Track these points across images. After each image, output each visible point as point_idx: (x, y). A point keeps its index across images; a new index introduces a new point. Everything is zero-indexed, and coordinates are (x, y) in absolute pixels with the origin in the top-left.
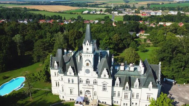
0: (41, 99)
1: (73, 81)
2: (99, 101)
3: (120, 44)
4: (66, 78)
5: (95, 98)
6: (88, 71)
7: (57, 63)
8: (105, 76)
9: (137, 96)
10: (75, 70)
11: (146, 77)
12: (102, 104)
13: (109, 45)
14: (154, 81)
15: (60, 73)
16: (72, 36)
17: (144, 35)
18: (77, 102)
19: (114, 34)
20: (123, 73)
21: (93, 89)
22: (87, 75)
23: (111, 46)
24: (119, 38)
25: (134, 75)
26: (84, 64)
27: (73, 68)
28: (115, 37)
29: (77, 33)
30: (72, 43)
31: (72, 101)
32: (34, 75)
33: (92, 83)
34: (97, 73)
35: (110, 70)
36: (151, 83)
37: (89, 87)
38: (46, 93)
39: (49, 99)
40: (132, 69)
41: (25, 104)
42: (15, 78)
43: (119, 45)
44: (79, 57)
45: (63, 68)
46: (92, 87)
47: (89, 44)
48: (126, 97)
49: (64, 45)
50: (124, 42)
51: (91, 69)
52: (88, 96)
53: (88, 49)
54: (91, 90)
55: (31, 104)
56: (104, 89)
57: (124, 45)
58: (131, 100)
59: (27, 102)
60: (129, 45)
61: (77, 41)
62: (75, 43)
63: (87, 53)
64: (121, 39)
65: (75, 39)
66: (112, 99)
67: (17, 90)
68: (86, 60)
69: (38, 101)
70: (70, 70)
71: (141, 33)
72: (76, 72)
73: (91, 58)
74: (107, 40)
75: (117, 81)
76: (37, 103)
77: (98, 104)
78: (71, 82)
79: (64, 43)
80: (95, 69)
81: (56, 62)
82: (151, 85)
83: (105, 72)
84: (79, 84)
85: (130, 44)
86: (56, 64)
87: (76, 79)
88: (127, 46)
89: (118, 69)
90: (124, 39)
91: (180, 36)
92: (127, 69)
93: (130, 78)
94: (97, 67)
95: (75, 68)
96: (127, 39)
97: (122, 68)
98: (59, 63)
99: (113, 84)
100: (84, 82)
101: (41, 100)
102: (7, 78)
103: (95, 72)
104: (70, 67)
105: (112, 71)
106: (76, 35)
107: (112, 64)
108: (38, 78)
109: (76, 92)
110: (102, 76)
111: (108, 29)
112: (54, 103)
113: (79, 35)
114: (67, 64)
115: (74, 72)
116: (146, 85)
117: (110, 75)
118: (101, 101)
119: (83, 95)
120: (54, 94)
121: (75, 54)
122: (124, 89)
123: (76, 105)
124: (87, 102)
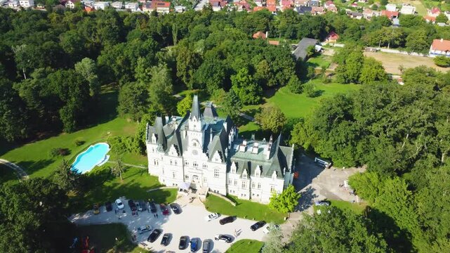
0: (133, 181)
1: (176, 163)
2: (209, 190)
3: (270, 79)
4: (167, 159)
5: (205, 184)
6: (195, 153)
7: (156, 136)
8: (216, 160)
9: (259, 186)
11: (270, 164)
12: (213, 194)
13: (248, 84)
14: (279, 170)
15: (160, 150)
16: (182, 62)
17: (335, 45)
18: (181, 190)
19: (261, 60)
20: (243, 155)
21: (202, 174)
22: (194, 156)
23: (250, 88)
24: (269, 69)
25: (256, 160)
26: (191, 143)
27: (176, 147)
28: (261, 67)
29: (192, 57)
30: (182, 76)
31: (175, 187)
32: (120, 141)
33: (200, 166)
34: (207, 155)
35: (224, 152)
36: (275, 172)
37: (196, 171)
38: (139, 172)
39: (144, 182)
40: (256, 151)
41: (113, 187)
42: (93, 144)
43: (268, 82)
44: (184, 132)
45: (163, 145)
46: (200, 172)
47: (196, 120)
48: (243, 186)
49: (167, 88)
50: (277, 76)
52: (196, 181)
53: (195, 126)
54: (200, 176)
55: (120, 187)
56: (216, 175)
57: (278, 81)
58: (250, 191)
59: (115, 185)
60: (286, 81)
61: (190, 72)
62: (188, 76)
63: (194, 131)
64: (272, 71)
65: (188, 69)
66: (227, 187)
67: (101, 165)
68: (192, 139)
69: (128, 184)
70: (172, 149)
71: (330, 40)
72: (180, 153)
73: (200, 137)
74: (244, 76)
75: (233, 167)
76: (128, 187)
77: (208, 194)
78: (174, 163)
79: (168, 85)
80: (205, 149)
81: (154, 135)
82: (274, 174)
83: (217, 155)
84: (184, 166)
85: (288, 80)
86: (154, 138)
87: (180, 160)
88: (282, 84)
89: (237, 148)
90: (278, 71)
91: (409, 52)
92: (250, 149)
93: (249, 164)
94: (209, 147)
95: (178, 147)
96: (285, 71)
97: (242, 148)
98: (159, 137)
99: (228, 170)
100: (191, 165)
101: (132, 183)
102: (82, 143)
103: (205, 154)
104: (173, 146)
105: (226, 154)
106: (190, 62)
107: (230, 142)
108: (129, 149)
109: (180, 176)
110: (213, 160)
111: (250, 49)
112: (150, 188)
113: (195, 62)
114: (169, 140)
115: (178, 152)
116: (269, 175)
117: (223, 158)
118: (213, 189)
119: (189, 181)
120: (151, 175)
121: (179, 127)
122: (241, 176)
123: (179, 193)
124: (194, 190)
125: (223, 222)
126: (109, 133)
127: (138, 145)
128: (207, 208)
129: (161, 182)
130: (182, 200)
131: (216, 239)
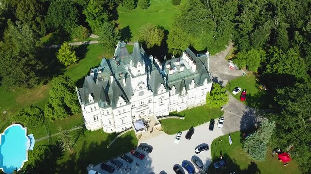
1: (124, 110)
2: (158, 118)
5: (151, 115)
6: (141, 94)
8: (162, 91)
10: (125, 98)
11: (199, 75)
12: (162, 119)
15: (105, 107)
22: (141, 97)
26: (136, 87)
33: (146, 103)
34: (152, 91)
36: (206, 79)
37: (143, 108)
38: (79, 134)
40: (182, 69)
44: (124, 80)
45: (107, 101)
46: (147, 107)
47: (140, 65)
51: (146, 90)
52: (142, 116)
53: (139, 71)
54: (146, 111)
56: (161, 103)
63: (139, 75)
66: (169, 108)
67: (32, 148)
68: (138, 83)
70: (121, 100)
72: (127, 100)
73: (144, 79)
75: (173, 89)
77: (159, 121)
78: (122, 112)
81: (90, 95)
82: (206, 81)
83: (162, 87)
86: (90, 98)
87: (128, 107)
89: (166, 73)
95: (124, 96)
97: (172, 72)
103: (150, 92)
104: (120, 97)
110: (159, 92)
115: (125, 100)
116: (201, 84)
117: (166, 87)
118: (159, 115)
119: (136, 119)
120: (92, 130)
123: (138, 134)
124: (146, 124)
125: (188, 136)
126: (5, 112)
127: (63, 111)
128: (168, 133)
129: (109, 132)
130: (144, 138)
131: (198, 153)
